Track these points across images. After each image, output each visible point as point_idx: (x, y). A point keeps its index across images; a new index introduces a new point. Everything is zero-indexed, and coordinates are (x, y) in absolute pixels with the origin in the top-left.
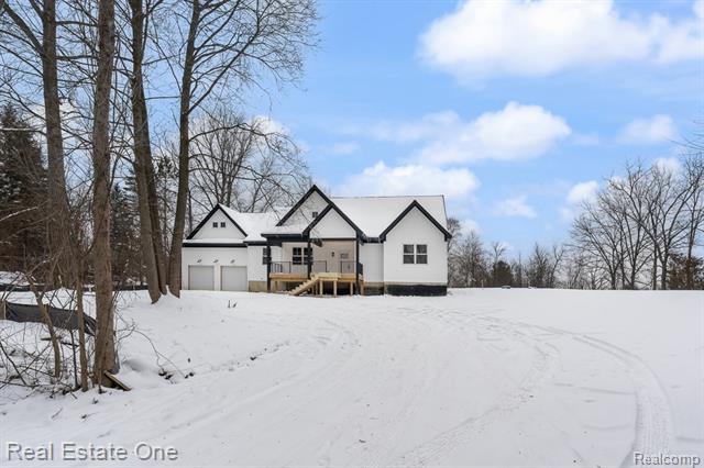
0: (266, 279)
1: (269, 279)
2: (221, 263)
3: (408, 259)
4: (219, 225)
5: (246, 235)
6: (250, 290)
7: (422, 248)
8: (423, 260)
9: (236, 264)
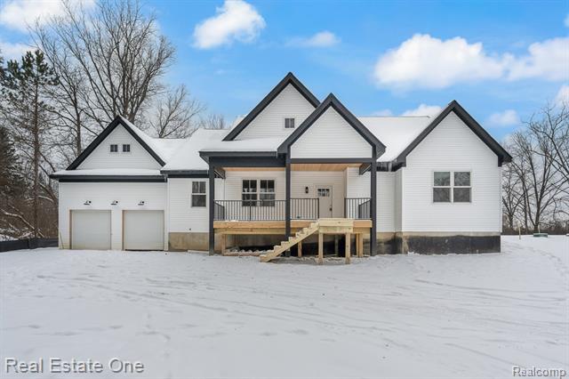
0: (207, 230)
1: (212, 231)
2: (122, 206)
3: (440, 196)
4: (120, 148)
5: (163, 164)
6: (171, 249)
7: (464, 178)
8: (463, 196)
9: (148, 206)
